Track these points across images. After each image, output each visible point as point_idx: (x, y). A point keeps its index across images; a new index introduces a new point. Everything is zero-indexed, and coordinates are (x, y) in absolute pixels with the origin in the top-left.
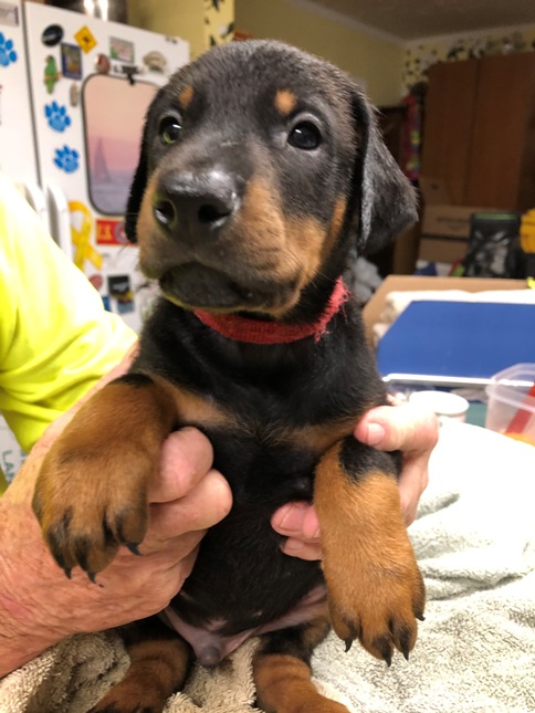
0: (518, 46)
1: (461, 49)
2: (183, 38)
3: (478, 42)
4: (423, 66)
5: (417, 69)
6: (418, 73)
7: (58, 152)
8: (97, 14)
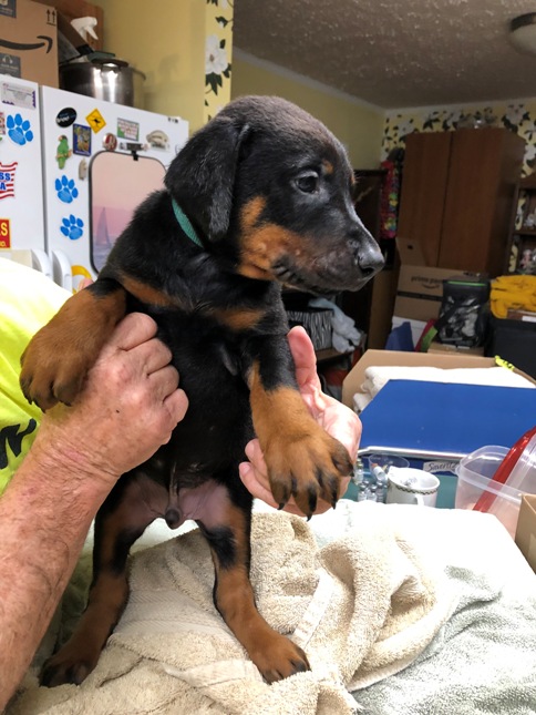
0: (488, 121)
1: (437, 120)
2: (183, 118)
3: (452, 115)
4: (401, 133)
5: (396, 135)
6: (397, 139)
7: (65, 221)
8: (106, 97)
